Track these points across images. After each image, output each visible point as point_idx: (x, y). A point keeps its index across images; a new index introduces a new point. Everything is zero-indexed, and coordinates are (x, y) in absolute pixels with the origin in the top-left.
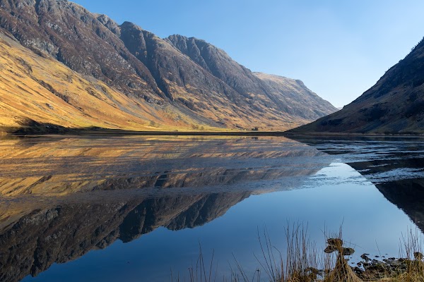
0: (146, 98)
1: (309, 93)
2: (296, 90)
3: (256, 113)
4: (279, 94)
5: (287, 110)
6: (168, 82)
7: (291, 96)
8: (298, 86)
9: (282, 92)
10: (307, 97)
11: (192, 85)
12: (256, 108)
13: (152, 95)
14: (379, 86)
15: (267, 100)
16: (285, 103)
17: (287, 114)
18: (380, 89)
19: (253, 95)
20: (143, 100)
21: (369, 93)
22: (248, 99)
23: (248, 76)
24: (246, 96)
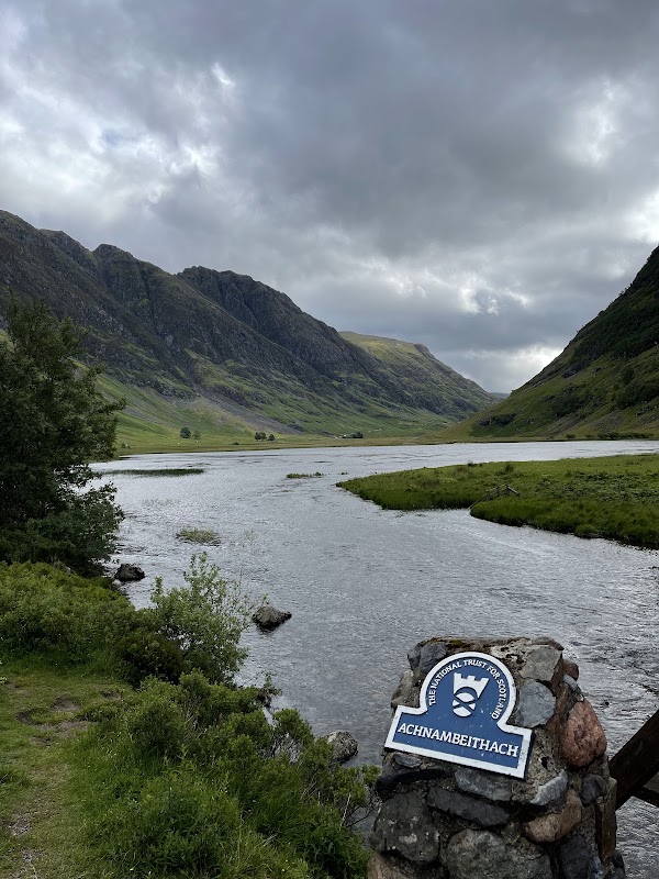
0: (158, 388)
1: (440, 367)
2: (416, 363)
3: (352, 407)
4: (388, 371)
5: (404, 400)
6: (194, 356)
7: (409, 374)
8: (419, 355)
9: (392, 366)
10: (436, 375)
11: (237, 360)
12: (351, 399)
13: (169, 381)
14: (569, 357)
15: (369, 381)
16: (399, 387)
17: (404, 406)
18: (571, 362)
19: (343, 375)
20: (153, 391)
21: (554, 368)
22: (336, 383)
23: (333, 341)
24: (332, 377)
